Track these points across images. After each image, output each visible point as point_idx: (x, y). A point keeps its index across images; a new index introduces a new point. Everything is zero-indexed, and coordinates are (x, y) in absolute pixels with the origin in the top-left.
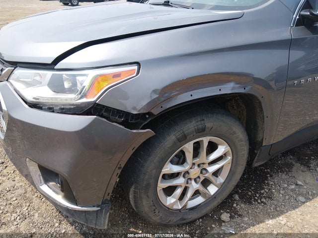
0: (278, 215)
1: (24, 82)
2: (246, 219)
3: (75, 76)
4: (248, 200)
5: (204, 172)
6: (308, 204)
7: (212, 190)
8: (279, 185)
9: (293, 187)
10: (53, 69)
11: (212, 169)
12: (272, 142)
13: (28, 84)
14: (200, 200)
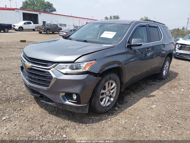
0: (131, 106)
2: (123, 108)
3: (80, 64)
4: (121, 104)
5: (110, 93)
6: (138, 102)
7: (112, 99)
8: (128, 98)
9: (133, 98)
10: (74, 63)
11: (112, 92)
12: (126, 82)
14: (109, 103)
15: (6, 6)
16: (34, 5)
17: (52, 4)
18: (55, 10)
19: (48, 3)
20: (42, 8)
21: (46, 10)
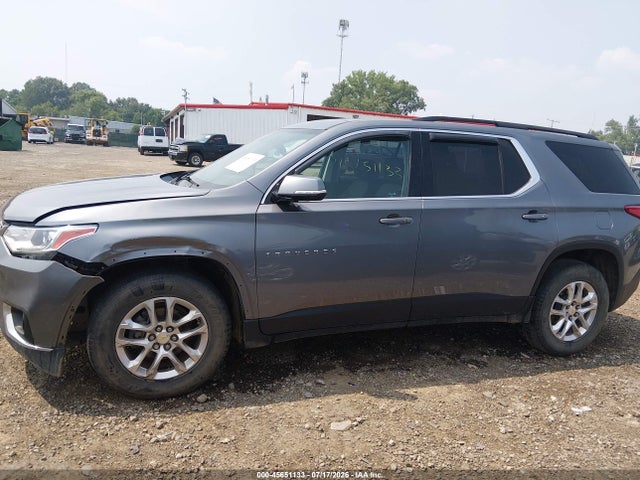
1: (13, 237)
3: (48, 231)
5: (174, 338)
6: (311, 399)
10: (34, 226)
11: (182, 335)
13: (16, 239)
15: (267, 100)
16: (360, 93)
17: (415, 88)
18: (422, 105)
19: (404, 83)
20: (383, 100)
21: (394, 105)
